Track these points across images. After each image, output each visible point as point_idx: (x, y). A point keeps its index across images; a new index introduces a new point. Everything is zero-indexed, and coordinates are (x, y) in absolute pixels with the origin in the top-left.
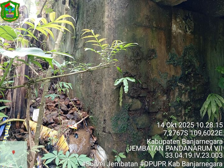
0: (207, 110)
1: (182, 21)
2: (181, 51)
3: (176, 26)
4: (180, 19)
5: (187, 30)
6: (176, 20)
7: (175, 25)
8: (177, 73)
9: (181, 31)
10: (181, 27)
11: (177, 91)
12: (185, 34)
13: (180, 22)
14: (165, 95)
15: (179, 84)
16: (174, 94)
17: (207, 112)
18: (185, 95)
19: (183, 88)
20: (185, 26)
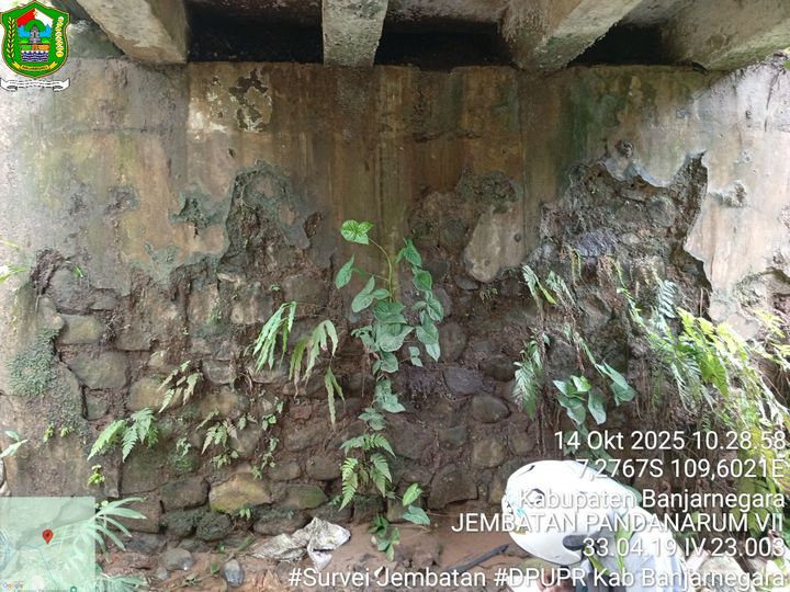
1: (225, 99)
2: (225, 185)
3: (205, 115)
4: (219, 93)
5: (247, 120)
6: (205, 98)
7: (198, 114)
9: (221, 128)
10: (221, 115)
12: (237, 133)
13: (220, 103)
20: (240, 112)
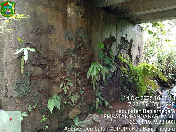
0: (91, 74)
1: (75, 6)
2: (75, 30)
4: (73, 4)
5: (79, 14)
8: (71, 46)
9: (74, 14)
10: (74, 10)
11: (72, 60)
12: (77, 16)
14: (63, 63)
15: (73, 55)
16: (69, 62)
17: (91, 75)
18: (77, 63)
19: (76, 58)
